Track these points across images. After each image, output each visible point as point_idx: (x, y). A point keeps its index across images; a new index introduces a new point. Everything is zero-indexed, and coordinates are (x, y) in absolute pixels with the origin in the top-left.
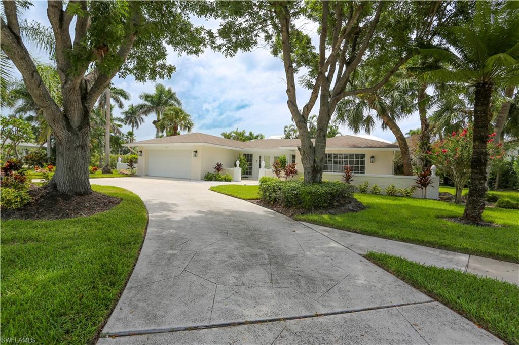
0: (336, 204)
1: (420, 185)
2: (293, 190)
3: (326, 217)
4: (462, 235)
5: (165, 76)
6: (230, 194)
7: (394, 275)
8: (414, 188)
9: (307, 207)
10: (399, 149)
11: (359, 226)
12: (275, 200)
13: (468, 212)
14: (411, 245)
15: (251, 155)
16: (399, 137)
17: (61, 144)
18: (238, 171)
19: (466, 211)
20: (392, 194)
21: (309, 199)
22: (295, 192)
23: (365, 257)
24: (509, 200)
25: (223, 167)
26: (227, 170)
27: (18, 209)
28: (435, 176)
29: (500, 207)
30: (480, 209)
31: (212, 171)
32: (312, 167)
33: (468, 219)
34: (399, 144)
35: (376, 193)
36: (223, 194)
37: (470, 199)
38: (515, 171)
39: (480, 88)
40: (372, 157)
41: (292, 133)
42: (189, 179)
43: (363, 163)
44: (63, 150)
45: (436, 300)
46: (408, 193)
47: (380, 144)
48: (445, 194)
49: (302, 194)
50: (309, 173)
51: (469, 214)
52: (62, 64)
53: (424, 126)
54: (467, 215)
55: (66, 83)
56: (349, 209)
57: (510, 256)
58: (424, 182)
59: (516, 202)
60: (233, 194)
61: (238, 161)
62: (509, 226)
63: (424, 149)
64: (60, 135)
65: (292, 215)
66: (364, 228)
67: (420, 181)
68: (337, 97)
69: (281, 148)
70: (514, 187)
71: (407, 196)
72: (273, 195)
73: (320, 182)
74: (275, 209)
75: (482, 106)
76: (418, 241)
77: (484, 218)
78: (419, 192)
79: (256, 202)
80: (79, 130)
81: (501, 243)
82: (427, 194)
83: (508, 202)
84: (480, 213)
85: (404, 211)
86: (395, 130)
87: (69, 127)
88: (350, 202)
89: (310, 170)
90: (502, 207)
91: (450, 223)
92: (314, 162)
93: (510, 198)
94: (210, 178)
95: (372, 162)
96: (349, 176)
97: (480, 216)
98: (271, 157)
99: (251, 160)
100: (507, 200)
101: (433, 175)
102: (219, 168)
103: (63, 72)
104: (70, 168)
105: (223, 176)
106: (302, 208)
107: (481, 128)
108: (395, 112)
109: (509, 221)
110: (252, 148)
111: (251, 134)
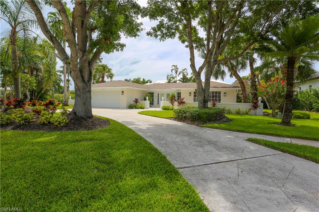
0: (218, 118)
1: (253, 108)
2: (196, 112)
3: (216, 125)
4: (284, 130)
5: (119, 50)
6: (154, 115)
7: (264, 146)
8: (250, 109)
9: (204, 121)
10: (240, 89)
11: (235, 128)
12: (185, 117)
13: (284, 120)
14: (263, 135)
15: (153, 93)
16: (240, 82)
17: (79, 90)
18: (147, 102)
19: (283, 120)
20: (238, 113)
21: (205, 116)
22: (197, 113)
23: (246, 140)
24: (299, 114)
25: (139, 101)
26: (141, 103)
27: (64, 126)
28: (261, 103)
29: (294, 118)
30: (290, 119)
31: (133, 103)
32: (203, 100)
33: (284, 124)
34: (241, 86)
35: (230, 113)
36: (149, 115)
37: (285, 114)
38: (299, 99)
39: (290, 60)
40: (225, 93)
41: (172, 79)
42: (119, 108)
43: (220, 97)
44: (81, 93)
45: (285, 153)
46: (247, 112)
47: (229, 86)
48: (265, 112)
49: (201, 114)
50: (201, 103)
51: (285, 121)
52: (81, 47)
53: (253, 76)
54: (283, 122)
55: (83, 57)
56: (225, 121)
57: (308, 137)
58: (255, 107)
59: (302, 116)
60: (156, 116)
61: (147, 97)
62: (303, 126)
63: (253, 88)
64: (79, 85)
65: (197, 125)
66: (238, 129)
67: (253, 106)
68: (216, 62)
69: (173, 89)
70: (298, 108)
71: (247, 114)
72: (184, 115)
73: (207, 108)
74: (186, 122)
75: (291, 68)
76: (266, 133)
77: (292, 122)
78: (253, 111)
79: (172, 119)
80: (88, 82)
81: (303, 133)
82: (257, 113)
83: (299, 115)
84: (290, 121)
85: (251, 121)
86: (238, 78)
87: (83, 81)
88: (224, 118)
89: (202, 101)
90: (296, 118)
91: (276, 126)
92: (205, 97)
93: (299, 113)
94: (132, 107)
95: (225, 96)
96: (215, 104)
97: (289, 122)
98: (165, 94)
99: (153, 96)
100: (298, 114)
101: (260, 102)
102: (136, 101)
103: (81, 51)
104: (84, 103)
105: (140, 106)
106: (202, 121)
107: (291, 79)
108: (237, 68)
109: (302, 124)
110: (152, 89)
111: (144, 80)
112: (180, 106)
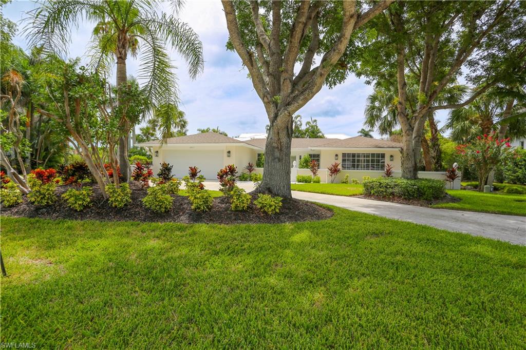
112: (333, 175)
